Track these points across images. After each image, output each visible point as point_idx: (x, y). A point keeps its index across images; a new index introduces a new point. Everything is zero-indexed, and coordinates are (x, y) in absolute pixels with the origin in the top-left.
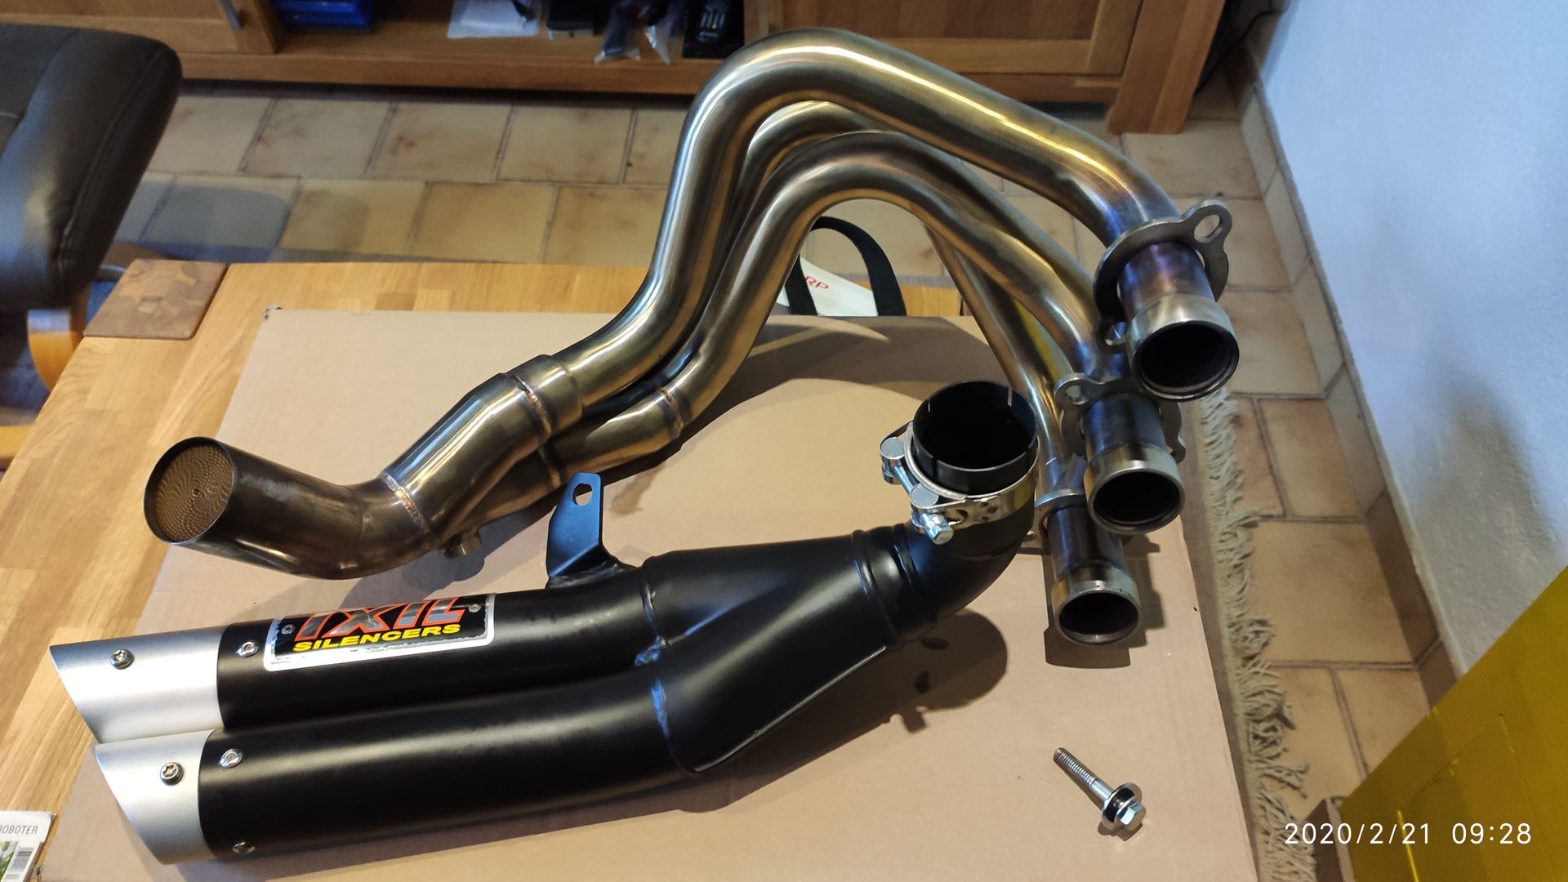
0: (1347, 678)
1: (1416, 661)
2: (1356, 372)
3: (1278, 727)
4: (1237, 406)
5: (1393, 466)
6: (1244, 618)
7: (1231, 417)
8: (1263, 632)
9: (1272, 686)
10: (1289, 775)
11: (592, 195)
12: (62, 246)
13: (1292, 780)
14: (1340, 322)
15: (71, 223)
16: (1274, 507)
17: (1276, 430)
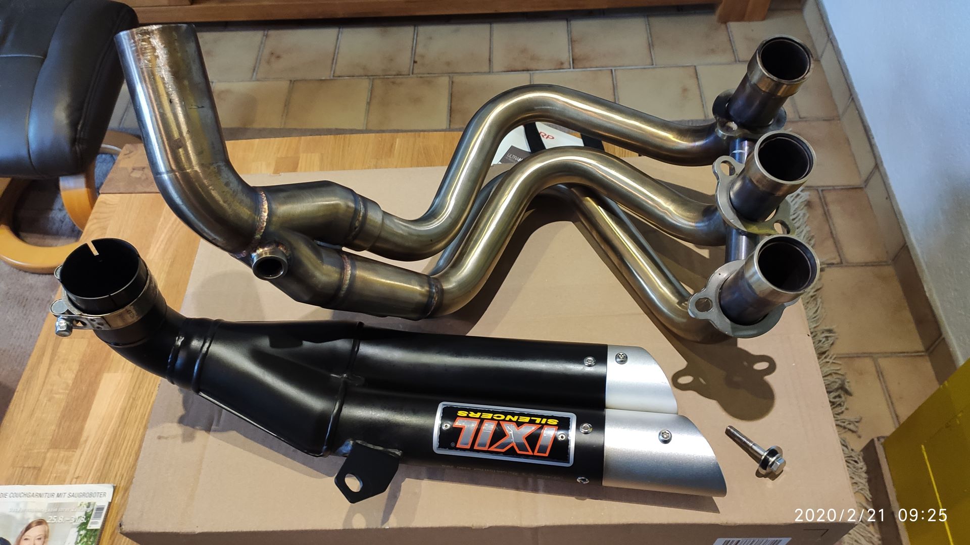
0: (884, 363)
1: (927, 350)
2: (885, 169)
3: (842, 395)
4: (810, 195)
5: (910, 229)
6: (818, 328)
7: (806, 203)
8: (830, 336)
9: (838, 370)
10: (850, 424)
11: (394, 83)
12: (78, 136)
13: (851, 427)
14: (873, 138)
15: (81, 122)
16: (835, 259)
17: (834, 209)
